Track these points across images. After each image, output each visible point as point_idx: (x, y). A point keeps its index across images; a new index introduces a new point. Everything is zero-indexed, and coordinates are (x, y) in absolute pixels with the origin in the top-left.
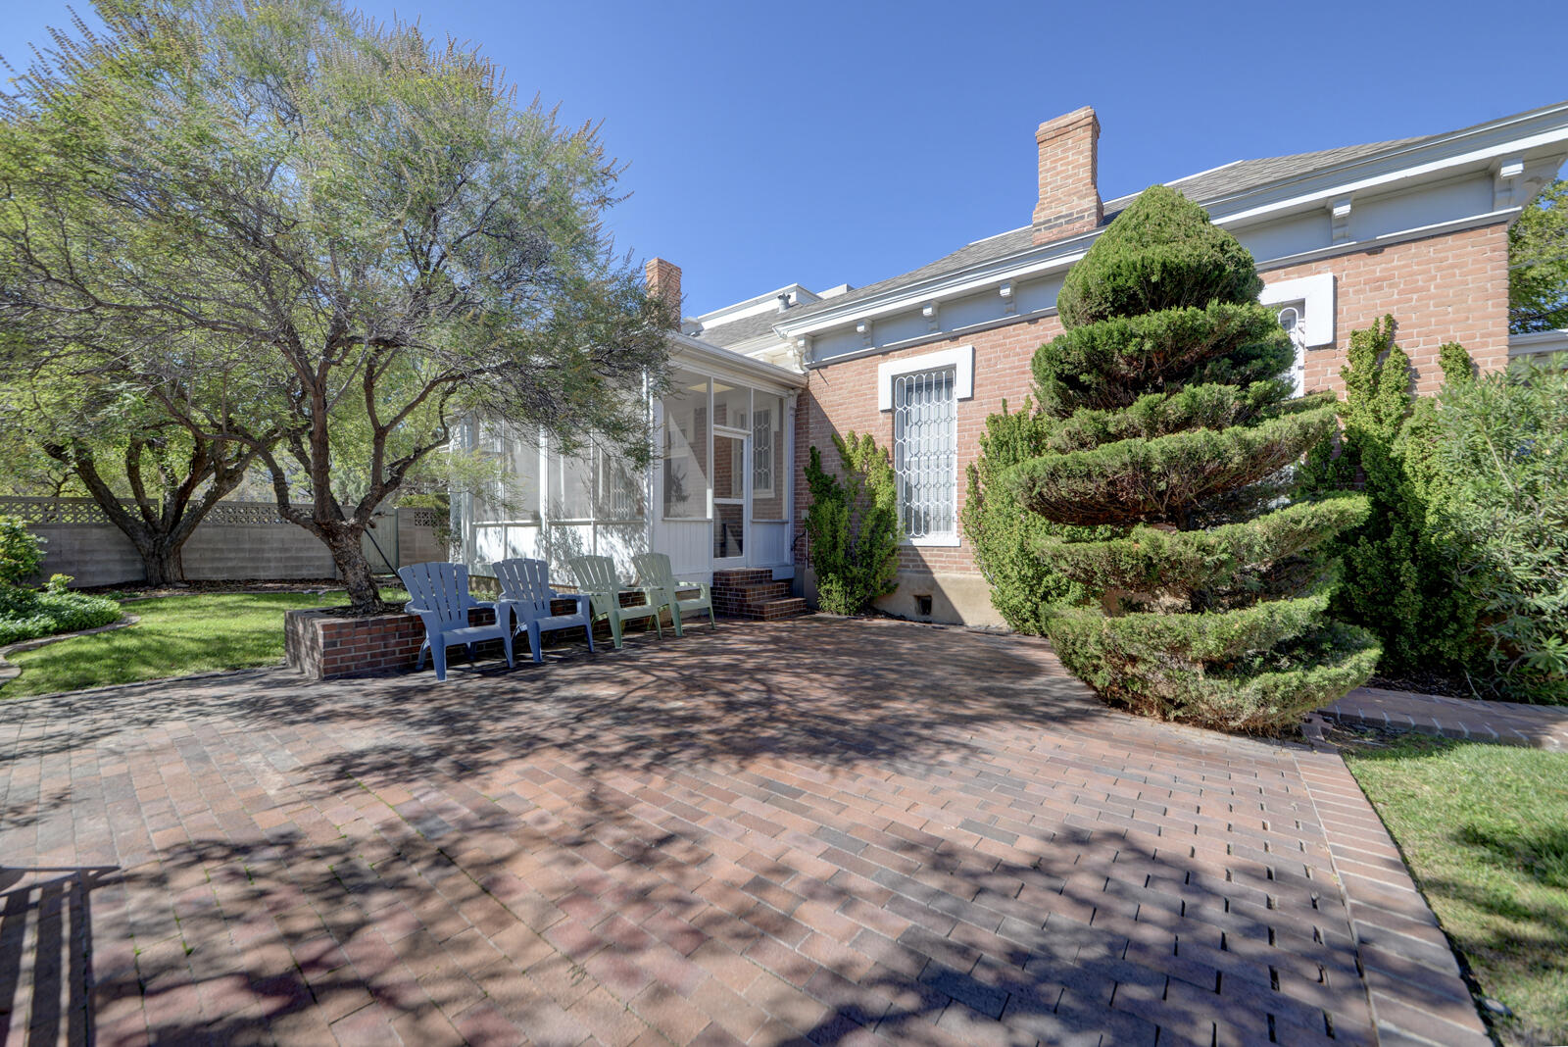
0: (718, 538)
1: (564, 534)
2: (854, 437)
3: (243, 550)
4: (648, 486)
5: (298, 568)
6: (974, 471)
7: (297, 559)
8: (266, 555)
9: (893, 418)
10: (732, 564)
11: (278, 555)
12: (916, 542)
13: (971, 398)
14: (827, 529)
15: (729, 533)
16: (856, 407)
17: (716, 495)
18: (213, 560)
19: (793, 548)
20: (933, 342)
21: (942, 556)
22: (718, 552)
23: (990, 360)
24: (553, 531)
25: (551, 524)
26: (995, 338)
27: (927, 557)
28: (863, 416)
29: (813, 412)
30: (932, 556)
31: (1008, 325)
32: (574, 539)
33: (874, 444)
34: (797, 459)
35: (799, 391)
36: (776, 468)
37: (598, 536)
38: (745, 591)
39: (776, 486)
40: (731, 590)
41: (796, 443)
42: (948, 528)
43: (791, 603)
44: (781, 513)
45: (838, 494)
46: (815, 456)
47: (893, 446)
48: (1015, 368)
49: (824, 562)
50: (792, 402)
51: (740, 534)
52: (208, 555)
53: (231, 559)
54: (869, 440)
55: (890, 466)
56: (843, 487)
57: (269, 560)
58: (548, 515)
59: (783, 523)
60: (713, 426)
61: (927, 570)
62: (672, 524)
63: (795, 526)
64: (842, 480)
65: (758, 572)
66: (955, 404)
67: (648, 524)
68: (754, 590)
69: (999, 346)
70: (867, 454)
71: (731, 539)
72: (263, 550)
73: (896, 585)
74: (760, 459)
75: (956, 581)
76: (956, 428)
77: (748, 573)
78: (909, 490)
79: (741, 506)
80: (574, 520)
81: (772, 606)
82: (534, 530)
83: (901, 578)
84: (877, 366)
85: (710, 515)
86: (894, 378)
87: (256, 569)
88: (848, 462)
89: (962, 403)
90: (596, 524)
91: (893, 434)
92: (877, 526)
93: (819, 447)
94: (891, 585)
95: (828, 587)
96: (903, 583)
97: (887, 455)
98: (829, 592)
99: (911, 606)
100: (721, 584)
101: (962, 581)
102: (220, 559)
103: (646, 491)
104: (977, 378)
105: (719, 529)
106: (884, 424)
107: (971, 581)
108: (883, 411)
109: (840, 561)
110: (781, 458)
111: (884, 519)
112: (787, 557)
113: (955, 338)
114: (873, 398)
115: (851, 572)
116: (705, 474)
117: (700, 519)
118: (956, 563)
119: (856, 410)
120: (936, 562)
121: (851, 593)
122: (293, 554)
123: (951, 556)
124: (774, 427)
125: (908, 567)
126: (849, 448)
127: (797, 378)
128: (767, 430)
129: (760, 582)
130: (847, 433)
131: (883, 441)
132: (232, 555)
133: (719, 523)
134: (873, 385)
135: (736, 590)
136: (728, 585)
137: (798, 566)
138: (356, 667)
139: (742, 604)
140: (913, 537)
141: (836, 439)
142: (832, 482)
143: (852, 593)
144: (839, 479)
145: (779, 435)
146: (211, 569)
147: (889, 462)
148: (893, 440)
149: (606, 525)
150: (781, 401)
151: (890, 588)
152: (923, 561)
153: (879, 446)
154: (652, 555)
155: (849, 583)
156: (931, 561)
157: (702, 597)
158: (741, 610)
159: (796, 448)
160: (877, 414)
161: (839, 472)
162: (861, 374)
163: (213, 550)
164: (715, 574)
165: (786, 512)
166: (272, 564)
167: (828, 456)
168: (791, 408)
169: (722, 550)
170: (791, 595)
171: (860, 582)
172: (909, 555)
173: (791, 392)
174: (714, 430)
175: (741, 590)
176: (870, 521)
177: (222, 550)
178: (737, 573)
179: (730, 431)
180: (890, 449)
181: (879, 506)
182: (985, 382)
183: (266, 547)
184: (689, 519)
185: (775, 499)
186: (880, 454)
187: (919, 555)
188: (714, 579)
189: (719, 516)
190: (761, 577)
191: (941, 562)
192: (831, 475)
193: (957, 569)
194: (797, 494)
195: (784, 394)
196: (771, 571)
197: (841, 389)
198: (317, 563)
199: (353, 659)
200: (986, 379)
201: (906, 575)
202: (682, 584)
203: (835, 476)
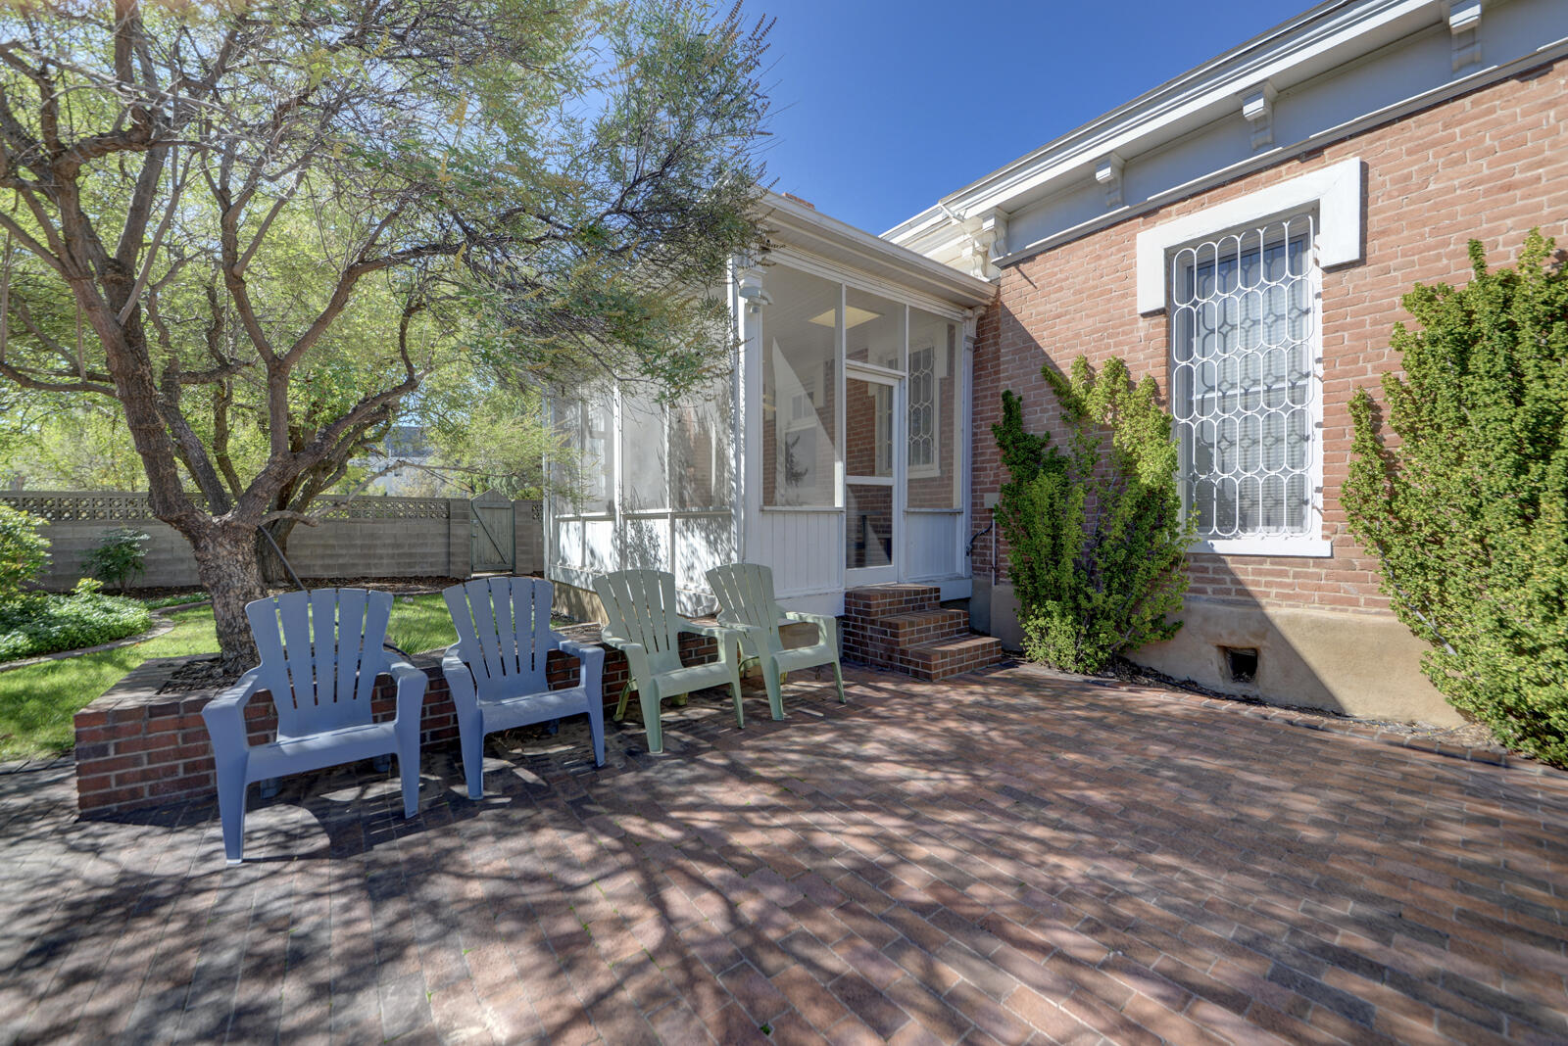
0: (854, 536)
1: (639, 531)
2: (1086, 366)
3: (354, 546)
4: (737, 456)
5: (410, 565)
6: (1371, 406)
7: (411, 555)
8: (379, 551)
9: (1169, 325)
10: (875, 577)
11: (390, 551)
12: (1220, 547)
13: (1362, 261)
14: (1041, 525)
15: (870, 529)
16: (1088, 316)
17: (850, 471)
18: (323, 557)
19: (971, 552)
20: (1259, 171)
21: (1284, 574)
22: (853, 558)
23: (1408, 177)
24: (629, 527)
25: (626, 517)
26: (1419, 133)
27: (1246, 574)
28: (1106, 329)
29: (1007, 337)
30: (1260, 573)
31: (1455, 98)
32: (651, 538)
33: (1128, 374)
34: (976, 416)
35: (981, 311)
36: (941, 433)
37: (677, 535)
38: (897, 627)
39: (942, 459)
40: (873, 622)
41: (975, 392)
42: (1297, 520)
43: (976, 648)
44: (950, 499)
45: (1057, 464)
46: (1012, 407)
47: (1169, 375)
48: (1480, 182)
49: (1033, 577)
50: (969, 329)
51: (888, 529)
52: (319, 551)
53: (341, 556)
54: (1118, 369)
55: (1163, 409)
56: (1066, 451)
57: (381, 557)
58: (622, 505)
59: (955, 514)
60: (845, 361)
61: (1246, 599)
62: (779, 518)
63: (973, 519)
64: (1064, 441)
65: (917, 592)
66: (1314, 279)
67: (737, 517)
68: (912, 624)
69: (1434, 144)
70: (1114, 392)
71: (873, 538)
72: (375, 546)
73: (1179, 625)
74: (918, 420)
75: (1319, 625)
76: (1319, 327)
77: (901, 593)
78: (1205, 452)
79: (889, 488)
80: (649, 511)
81: (944, 654)
82: (609, 525)
83: (1188, 611)
84: (1135, 235)
85: (839, 502)
86: (1169, 253)
87: (368, 566)
88: (1075, 410)
89: (1335, 276)
90: (674, 516)
91: (1168, 354)
92: (1138, 517)
93: (1018, 391)
94: (1166, 623)
95: (1041, 622)
96: (1193, 622)
97: (1156, 391)
98: (1044, 632)
99: (1212, 669)
100: (858, 612)
101: (1339, 626)
102: (331, 556)
103: (733, 463)
104: (1372, 220)
105: (854, 524)
106: (1149, 338)
107: (1362, 628)
108: (1144, 315)
109: (1068, 579)
110: (951, 417)
111: (1154, 507)
112: (961, 564)
113: (1313, 154)
114: (1124, 296)
115: (1089, 598)
116: (832, 439)
117: (827, 508)
118: (1319, 588)
119: (1090, 321)
120: (1268, 584)
121: (1088, 636)
122: (406, 550)
123: (1307, 576)
124: (940, 370)
125: (1203, 591)
126: (1077, 385)
127: (979, 287)
128: (928, 379)
129: (921, 608)
130: (1071, 361)
131: (1146, 365)
132: (344, 552)
133: (854, 514)
134: (1126, 275)
135: (882, 624)
136: (868, 614)
137: (980, 579)
138: (153, 790)
139: (891, 648)
140: (1216, 537)
141: (1052, 377)
142: (1043, 445)
143: (1091, 636)
144: (1056, 440)
145: (948, 383)
146: (322, 566)
147: (1163, 403)
148: (1170, 364)
149: (687, 517)
150: (951, 328)
151: (1167, 628)
152: (1238, 582)
153: (1139, 377)
154: (742, 568)
155: (1087, 620)
156: (1257, 584)
157: (822, 643)
158: (890, 658)
159: (975, 399)
160: (1136, 319)
161: (1057, 427)
162: (1099, 258)
163: (326, 546)
164: (847, 595)
165: (959, 497)
166: (385, 561)
167: (1035, 404)
168: (968, 338)
169: (859, 555)
170: (974, 632)
171: (1108, 618)
172: (1205, 570)
173: (968, 313)
174: (848, 370)
175: (890, 625)
176: (1127, 509)
177: (333, 546)
178: (884, 594)
179: (872, 373)
180: (1161, 380)
181: (1144, 481)
182: (1394, 226)
183: (378, 542)
184: (805, 508)
185: (941, 478)
186: (1142, 390)
187: (1230, 572)
188: (846, 603)
189: (854, 505)
190: (922, 601)
191: (1281, 585)
192: (1040, 434)
193: (1322, 601)
194: (976, 469)
195: (957, 317)
196: (937, 590)
197: (1061, 289)
198: (431, 560)
199: (145, 776)
200: (1399, 218)
201: (1201, 606)
202: (791, 616)
203: (1048, 436)
